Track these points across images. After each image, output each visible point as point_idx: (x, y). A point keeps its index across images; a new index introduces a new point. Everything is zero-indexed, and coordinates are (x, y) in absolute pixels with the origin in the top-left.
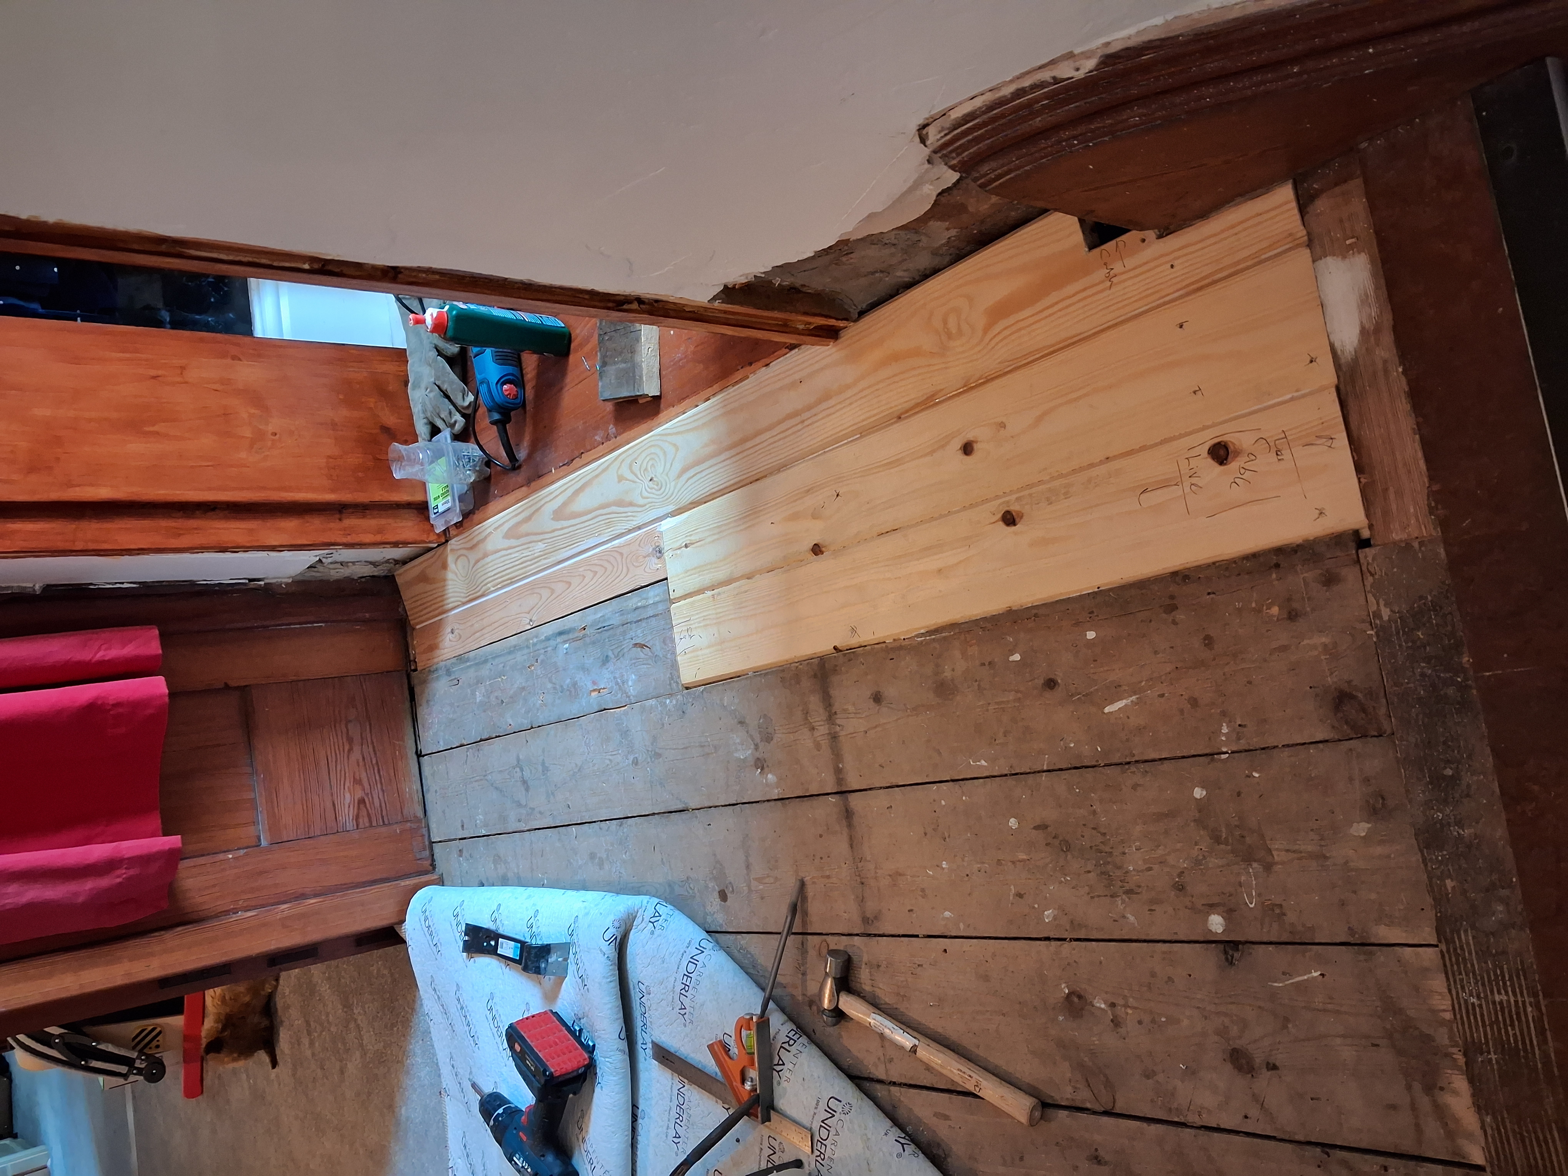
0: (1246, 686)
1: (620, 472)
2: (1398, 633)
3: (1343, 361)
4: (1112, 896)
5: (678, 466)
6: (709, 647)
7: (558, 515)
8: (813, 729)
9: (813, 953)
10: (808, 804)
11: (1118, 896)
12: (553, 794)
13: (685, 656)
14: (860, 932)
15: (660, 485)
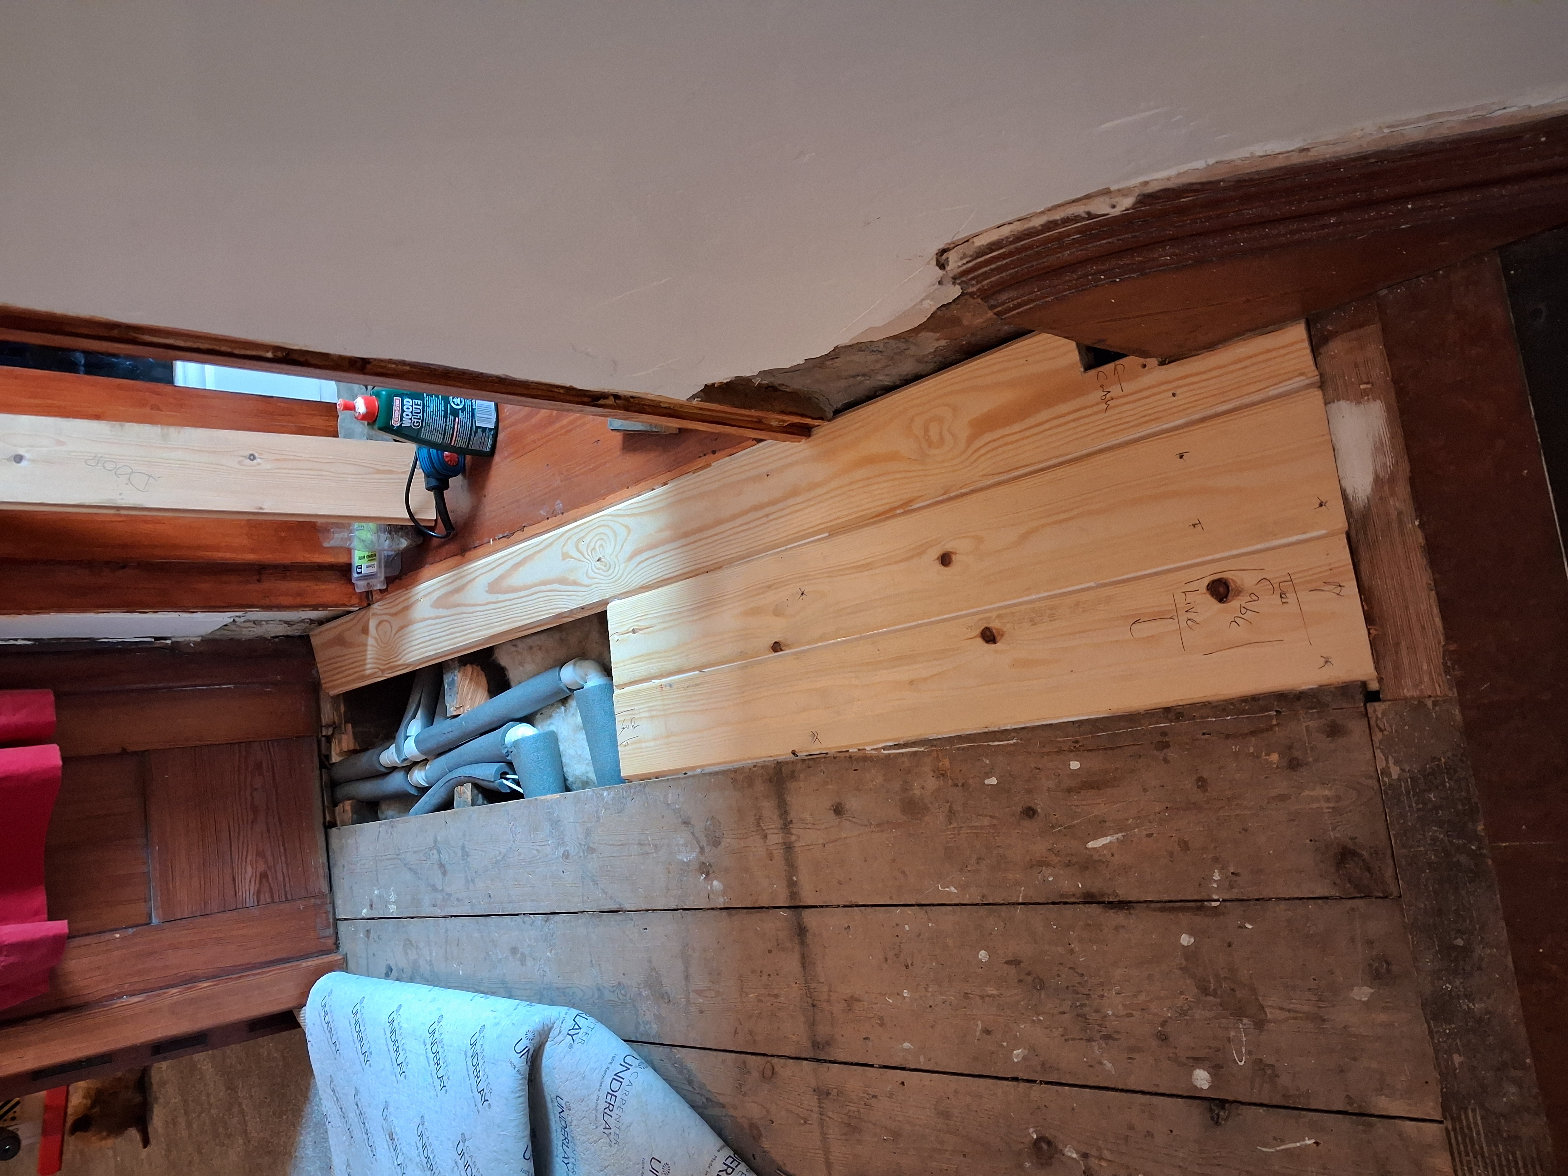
0: (1240, 832)
1: (565, 550)
2: (1408, 793)
3: (1354, 508)
4: (1088, 1040)
5: (629, 548)
6: (654, 739)
7: (494, 587)
8: (765, 837)
9: (756, 1074)
10: (755, 916)
11: (1095, 1041)
12: (473, 881)
13: (627, 747)
14: (808, 1057)
15: (608, 566)
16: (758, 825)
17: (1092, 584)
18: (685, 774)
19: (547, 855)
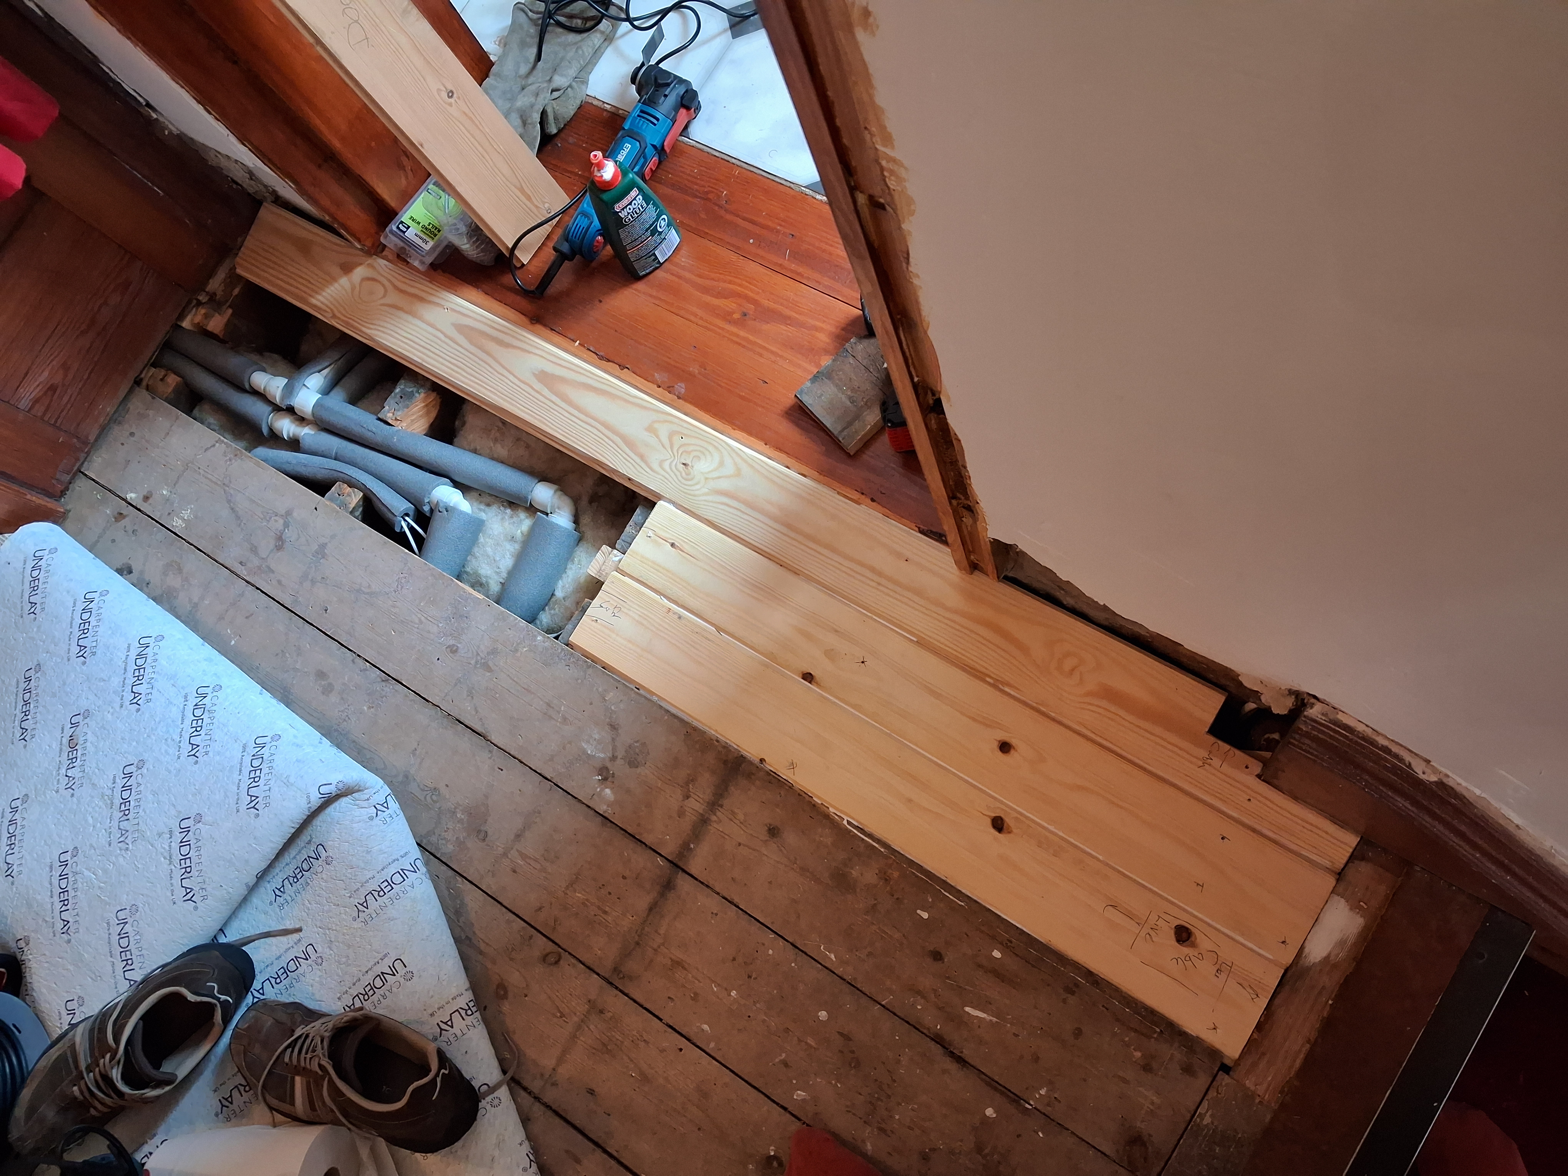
0: (1080, 1079)
1: (656, 425)
2: (1205, 1137)
3: (1301, 961)
4: (865, 1122)
5: (724, 485)
6: (628, 641)
7: (544, 377)
8: (688, 797)
9: (537, 953)
10: (631, 844)
11: (870, 1126)
12: (313, 582)
13: (594, 623)
14: (603, 975)
15: (689, 477)
16: (687, 784)
17: (1101, 857)
18: (638, 689)
19: (429, 632)
